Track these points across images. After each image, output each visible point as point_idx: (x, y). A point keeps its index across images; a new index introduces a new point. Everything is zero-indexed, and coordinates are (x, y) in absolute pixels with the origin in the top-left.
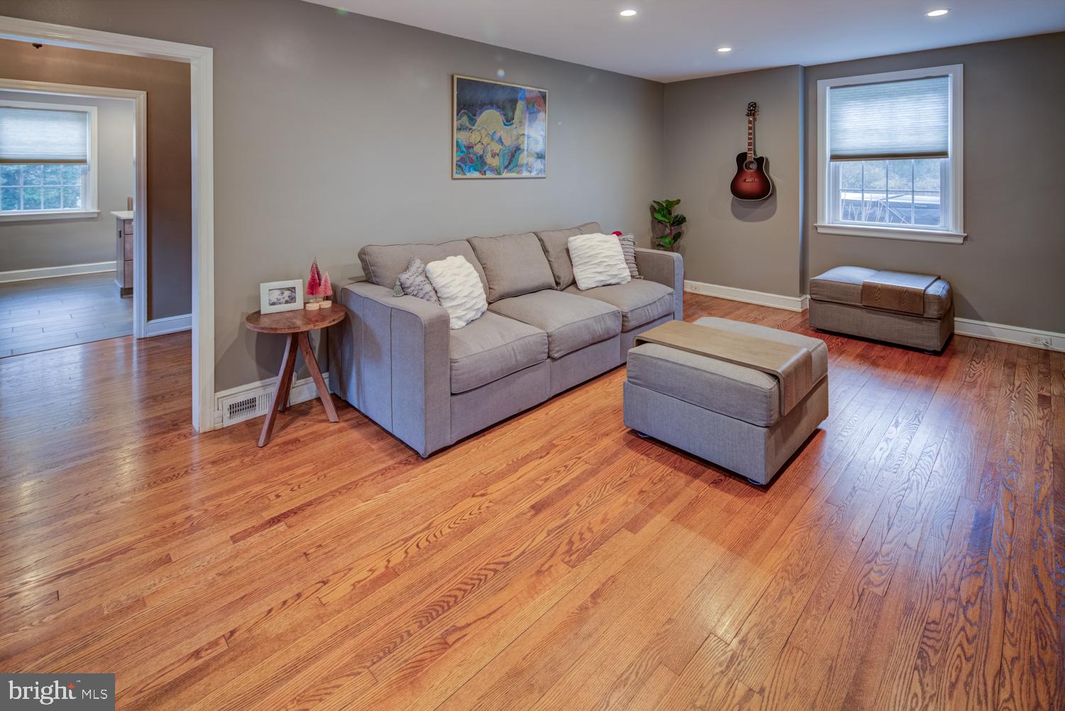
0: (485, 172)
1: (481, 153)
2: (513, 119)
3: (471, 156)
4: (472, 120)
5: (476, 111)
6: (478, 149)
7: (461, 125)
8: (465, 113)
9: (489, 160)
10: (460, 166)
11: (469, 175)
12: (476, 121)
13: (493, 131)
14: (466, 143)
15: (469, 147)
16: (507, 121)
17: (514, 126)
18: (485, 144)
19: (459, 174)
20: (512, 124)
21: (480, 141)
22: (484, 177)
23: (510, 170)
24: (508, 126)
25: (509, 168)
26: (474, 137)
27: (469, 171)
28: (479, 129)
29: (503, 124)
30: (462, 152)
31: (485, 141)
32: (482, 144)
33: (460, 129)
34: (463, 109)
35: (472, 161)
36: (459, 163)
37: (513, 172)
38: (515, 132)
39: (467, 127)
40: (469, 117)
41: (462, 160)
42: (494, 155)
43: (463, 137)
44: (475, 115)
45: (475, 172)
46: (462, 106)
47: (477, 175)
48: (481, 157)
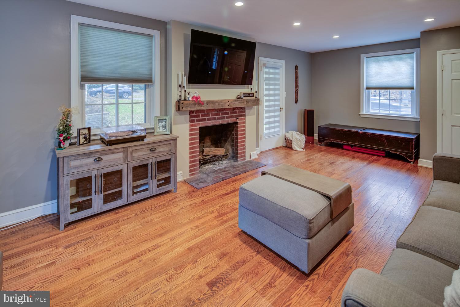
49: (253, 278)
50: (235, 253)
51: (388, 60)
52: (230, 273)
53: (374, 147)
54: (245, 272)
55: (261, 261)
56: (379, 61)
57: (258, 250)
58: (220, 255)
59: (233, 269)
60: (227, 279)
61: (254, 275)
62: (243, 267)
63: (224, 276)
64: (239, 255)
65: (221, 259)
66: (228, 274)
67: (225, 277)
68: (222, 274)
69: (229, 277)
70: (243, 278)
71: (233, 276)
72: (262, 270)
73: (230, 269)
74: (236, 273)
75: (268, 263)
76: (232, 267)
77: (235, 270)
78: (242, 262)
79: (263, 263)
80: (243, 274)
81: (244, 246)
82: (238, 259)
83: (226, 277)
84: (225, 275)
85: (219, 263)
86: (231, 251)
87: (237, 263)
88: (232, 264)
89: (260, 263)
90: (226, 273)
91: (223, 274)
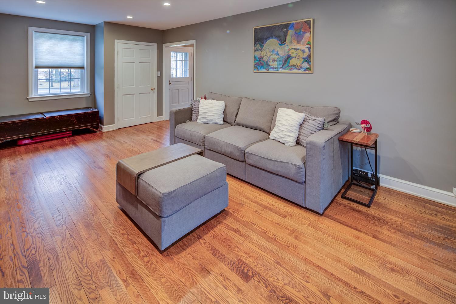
0: (269, 69)
1: (266, 60)
2: (285, 41)
3: (261, 62)
4: (262, 46)
5: (263, 41)
6: (265, 59)
7: (256, 49)
8: (258, 43)
9: (271, 63)
10: (256, 67)
11: (260, 71)
12: (264, 46)
13: (273, 49)
14: (259, 56)
15: (261, 58)
16: (281, 43)
17: (286, 45)
18: (269, 56)
19: (256, 70)
20: (285, 44)
21: (266, 55)
22: (268, 72)
23: (284, 68)
24: (282, 45)
25: (284, 67)
26: (263, 53)
27: (261, 69)
28: (265, 49)
29: (278, 45)
30: (257, 60)
31: (269, 54)
32: (267, 56)
33: (256, 51)
34: (258, 41)
35: (262, 64)
36: (256, 65)
37: (286, 70)
38: (287, 48)
39: (259, 49)
40: (260, 44)
41: (257, 64)
42: (273, 61)
43: (258, 54)
44: (263, 43)
45: (263, 69)
46: (257, 40)
47: (264, 71)
48: (267, 62)
49: (232, 243)
50: (201, 258)
51: (61, 39)
52: (229, 261)
53: (63, 130)
54: (226, 249)
55: (211, 236)
56: (51, 38)
57: (197, 238)
58: (204, 273)
59: (223, 259)
60: (237, 263)
61: (229, 241)
62: (220, 250)
63: (234, 267)
64: (203, 254)
65: (211, 272)
66: (231, 263)
67: (236, 265)
68: (232, 269)
69: (235, 262)
70: (234, 250)
71: (232, 258)
72: (222, 236)
73: (224, 262)
74: (228, 256)
75: (214, 231)
76: (221, 260)
77: (225, 257)
78: (214, 252)
79: (213, 235)
80: (229, 250)
81: (189, 250)
82: (210, 255)
83: (234, 266)
84: (232, 265)
85: (217, 274)
86: (197, 263)
87: (215, 255)
88: (217, 261)
89: (213, 236)
90: (229, 265)
91: (231, 267)
